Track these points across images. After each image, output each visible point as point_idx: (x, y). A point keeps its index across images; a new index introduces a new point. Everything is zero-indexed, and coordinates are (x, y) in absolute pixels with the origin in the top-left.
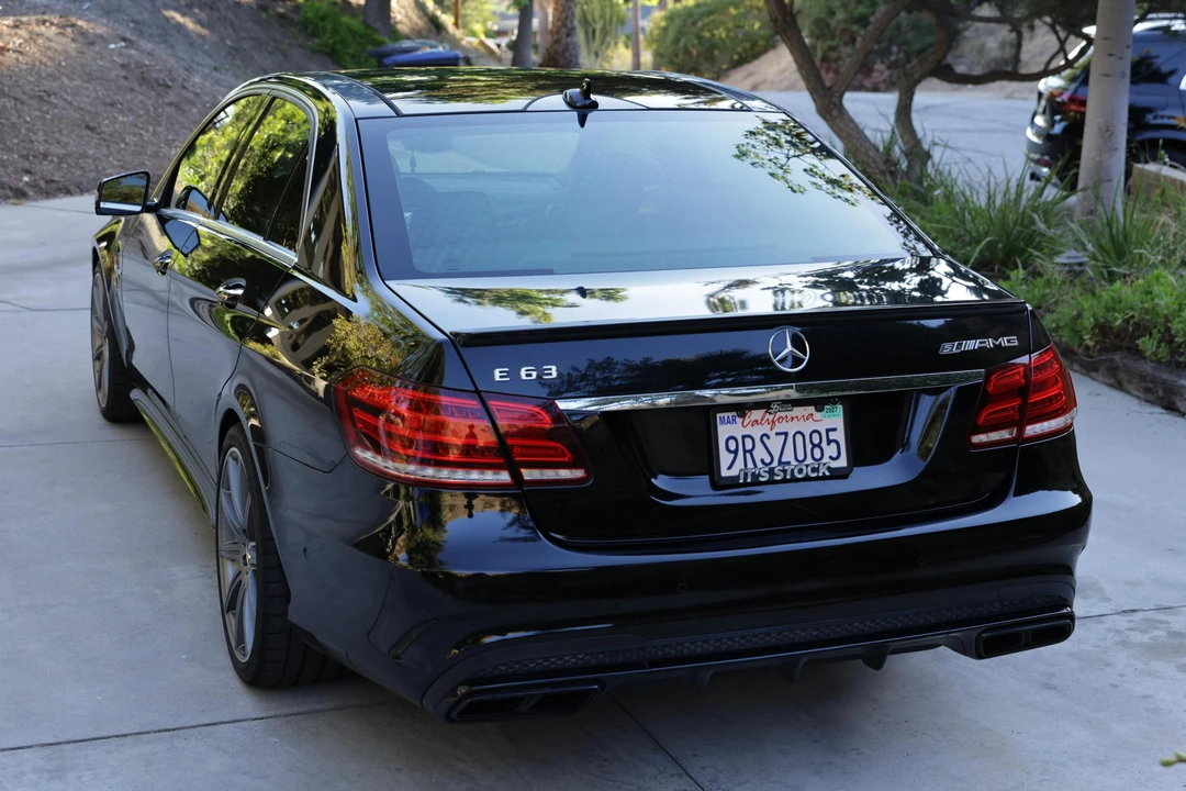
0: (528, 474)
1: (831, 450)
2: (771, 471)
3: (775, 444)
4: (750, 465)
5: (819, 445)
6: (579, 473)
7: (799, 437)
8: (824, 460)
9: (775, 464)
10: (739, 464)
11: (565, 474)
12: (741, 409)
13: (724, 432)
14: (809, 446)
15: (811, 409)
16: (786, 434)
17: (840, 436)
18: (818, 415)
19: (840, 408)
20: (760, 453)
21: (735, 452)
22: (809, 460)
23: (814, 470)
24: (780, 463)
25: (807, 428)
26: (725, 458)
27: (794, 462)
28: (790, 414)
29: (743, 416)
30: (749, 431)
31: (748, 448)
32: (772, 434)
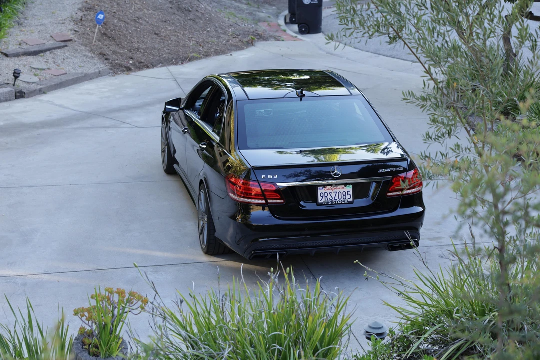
0: (270, 201)
1: (349, 197)
2: (332, 202)
3: (333, 195)
4: (327, 200)
5: (345, 195)
6: (282, 201)
7: (340, 193)
8: (347, 199)
9: (333, 200)
10: (324, 200)
11: (279, 201)
12: (325, 186)
13: (320, 192)
14: (343, 196)
15: (344, 186)
16: (336, 193)
17: (351, 193)
18: (345, 188)
19: (351, 186)
20: (329, 197)
21: (323, 197)
22: (342, 199)
23: (344, 202)
24: (335, 200)
25: (342, 191)
26: (320, 198)
27: (338, 200)
28: (338, 187)
29: (325, 188)
30: (326, 191)
31: (326, 195)
32: (333, 192)
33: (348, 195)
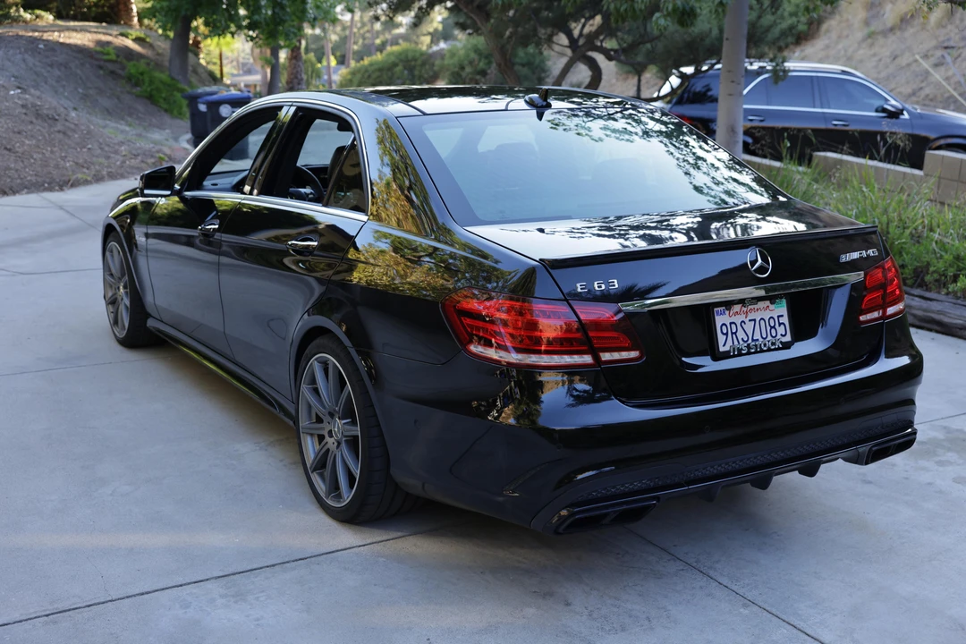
0: (606, 356)
1: (781, 330)
2: (748, 346)
3: (749, 327)
4: (736, 343)
5: (774, 327)
6: (634, 354)
7: (762, 322)
8: (779, 337)
9: (750, 341)
10: (729, 343)
11: (625, 355)
12: (728, 305)
13: (720, 320)
14: (769, 328)
15: (768, 303)
16: (755, 320)
17: (785, 320)
18: (772, 307)
19: (784, 301)
20: (741, 335)
21: (727, 334)
22: (769, 338)
23: (773, 344)
24: (753, 340)
25: (767, 315)
26: (721, 339)
27: (761, 340)
28: (756, 307)
29: (729, 309)
30: (734, 319)
31: (734, 331)
32: (747, 321)
33: (780, 324)
